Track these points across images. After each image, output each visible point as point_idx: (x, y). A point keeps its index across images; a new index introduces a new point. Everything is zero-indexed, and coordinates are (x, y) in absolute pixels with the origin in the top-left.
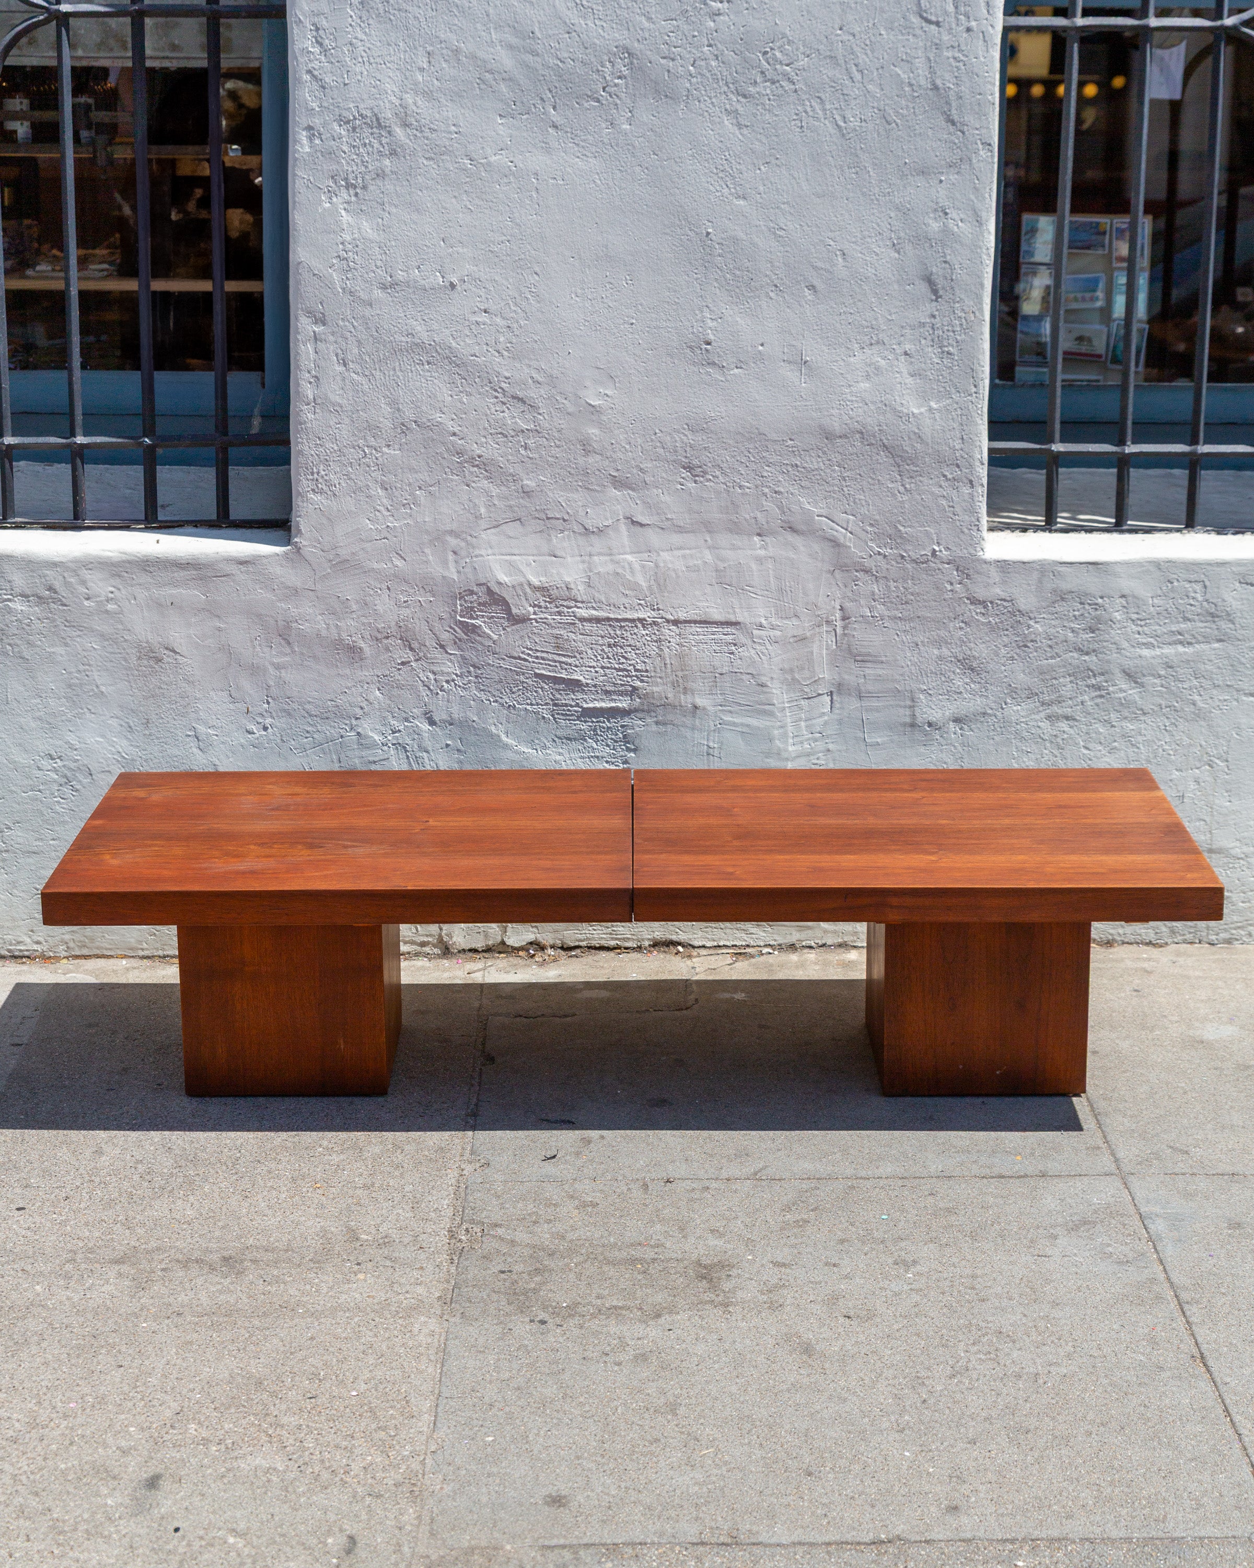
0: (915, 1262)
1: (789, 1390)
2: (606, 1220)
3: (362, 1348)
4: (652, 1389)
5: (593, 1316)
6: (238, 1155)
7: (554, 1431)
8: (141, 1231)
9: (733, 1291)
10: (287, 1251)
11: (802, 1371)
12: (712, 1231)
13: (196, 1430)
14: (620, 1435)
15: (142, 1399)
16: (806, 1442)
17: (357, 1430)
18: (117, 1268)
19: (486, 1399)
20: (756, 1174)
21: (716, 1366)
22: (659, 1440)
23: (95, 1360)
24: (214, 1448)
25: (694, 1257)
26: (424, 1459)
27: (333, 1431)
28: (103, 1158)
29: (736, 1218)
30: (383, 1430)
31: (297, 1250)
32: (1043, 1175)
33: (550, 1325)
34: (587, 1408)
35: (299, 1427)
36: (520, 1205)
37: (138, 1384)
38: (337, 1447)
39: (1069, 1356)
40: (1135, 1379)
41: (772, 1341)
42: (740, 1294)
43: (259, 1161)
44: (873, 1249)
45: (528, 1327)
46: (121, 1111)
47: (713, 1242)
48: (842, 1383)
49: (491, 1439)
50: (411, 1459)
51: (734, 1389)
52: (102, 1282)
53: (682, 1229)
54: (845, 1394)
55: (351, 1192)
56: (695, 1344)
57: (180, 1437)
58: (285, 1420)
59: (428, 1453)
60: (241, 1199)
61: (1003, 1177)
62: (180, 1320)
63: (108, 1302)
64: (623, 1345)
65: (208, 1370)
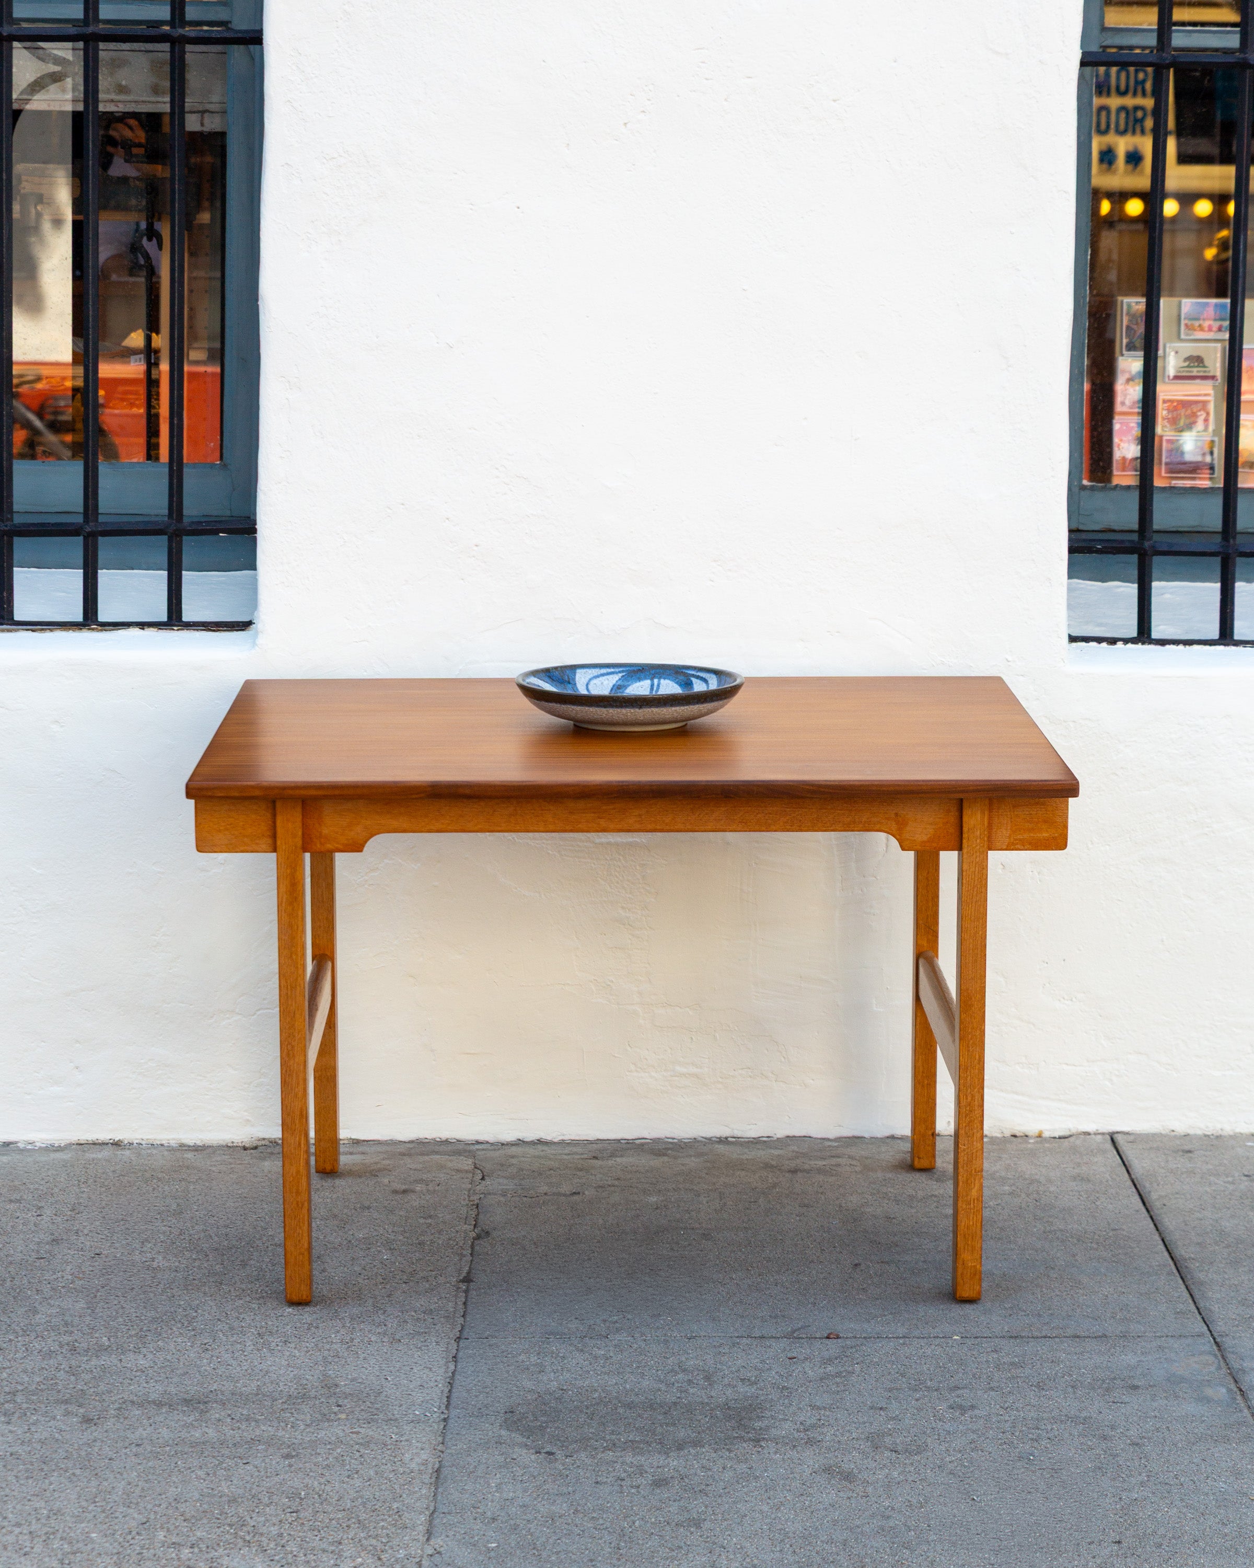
0: (973, 1407)
1: (826, 1509)
2: (621, 1370)
3: (346, 1473)
4: (674, 1508)
5: (606, 1449)
6: (195, 1314)
7: (564, 1540)
8: (87, 1377)
9: (768, 1428)
10: (257, 1394)
11: (841, 1494)
12: (743, 1380)
13: (165, 1537)
14: (638, 1544)
15: (103, 1512)
16: (845, 1550)
17: (345, 1537)
18: (63, 1407)
19: (489, 1514)
20: (794, 1332)
21: (745, 1490)
22: (681, 1547)
23: (47, 1481)
24: (187, 1551)
25: (722, 1400)
26: (421, 1561)
27: (318, 1538)
28: (38, 1317)
29: (770, 1369)
30: (374, 1538)
31: (268, 1394)
32: (1124, 1336)
33: (559, 1454)
34: (601, 1521)
35: (281, 1535)
36: (522, 1357)
37: (97, 1500)
38: (324, 1551)
39: (1142, 1484)
40: (1214, 1503)
41: (808, 1471)
42: (774, 1432)
43: (219, 1320)
44: (925, 1396)
45: (533, 1457)
46: (55, 1276)
47: (742, 1389)
48: (887, 1503)
49: (494, 1545)
50: (406, 1561)
51: (765, 1508)
52: (47, 1419)
53: (707, 1378)
54: (887, 1513)
55: (328, 1347)
56: (723, 1472)
57: (148, 1542)
58: (264, 1530)
59: (425, 1556)
60: (200, 1351)
61: (1078, 1337)
62: (140, 1450)
63: (57, 1435)
64: (641, 1472)
65: (175, 1490)
